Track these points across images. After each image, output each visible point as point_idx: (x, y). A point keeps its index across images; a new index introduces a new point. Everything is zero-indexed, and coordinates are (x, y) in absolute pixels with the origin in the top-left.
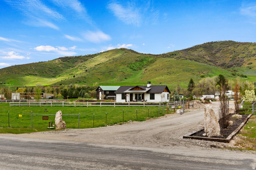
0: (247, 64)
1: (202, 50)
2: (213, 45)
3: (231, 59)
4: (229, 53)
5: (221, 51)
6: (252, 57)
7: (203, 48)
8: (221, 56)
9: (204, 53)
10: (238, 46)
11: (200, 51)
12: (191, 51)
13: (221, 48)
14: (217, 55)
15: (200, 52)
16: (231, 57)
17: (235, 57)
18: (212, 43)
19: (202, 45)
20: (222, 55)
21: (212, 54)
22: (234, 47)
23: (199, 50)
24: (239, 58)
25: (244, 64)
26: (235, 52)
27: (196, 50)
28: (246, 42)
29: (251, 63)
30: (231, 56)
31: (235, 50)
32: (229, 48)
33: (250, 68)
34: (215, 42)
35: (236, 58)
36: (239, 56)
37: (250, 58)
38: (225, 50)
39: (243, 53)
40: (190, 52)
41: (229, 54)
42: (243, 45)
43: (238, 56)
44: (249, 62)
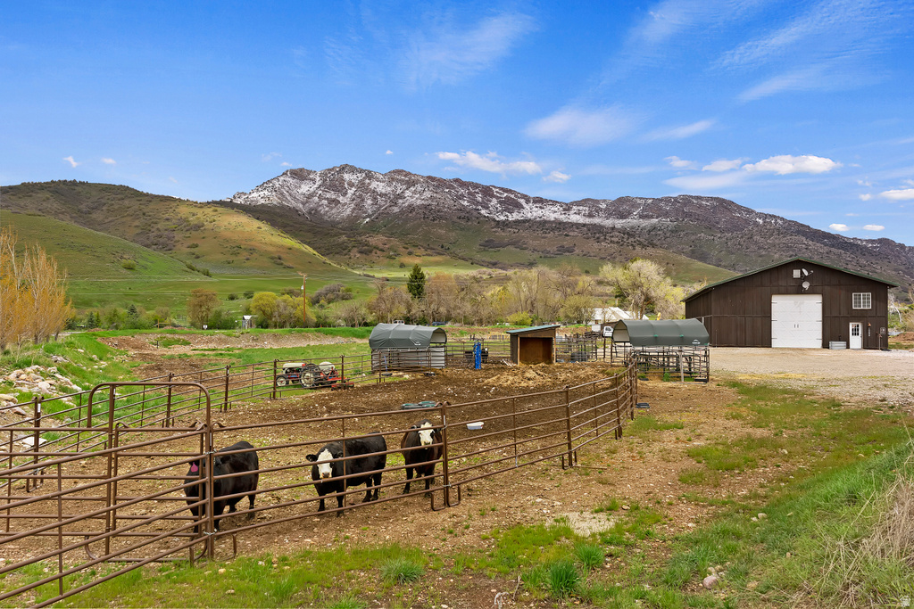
0: (185, 245)
1: (48, 199)
2: (78, 189)
3: (139, 231)
4: (128, 215)
5: (104, 208)
6: (193, 233)
7: (51, 192)
8: (106, 221)
9: (55, 205)
10: (150, 201)
11: (44, 200)
13: (103, 201)
14: (94, 216)
15: (44, 203)
16: (136, 226)
17: (149, 228)
18: (74, 183)
19: (47, 183)
20: (110, 219)
21: (79, 211)
22: (139, 203)
23: (39, 195)
24: (158, 229)
25: (179, 246)
26: (144, 214)
27: (31, 196)
28: (166, 195)
29: (197, 246)
30: (137, 223)
31: (145, 211)
32: (126, 202)
33: (198, 257)
34: (82, 183)
35: (152, 230)
36: (159, 226)
37: (189, 232)
38: (116, 207)
39: (167, 220)
40: (12, 197)
41: (129, 218)
42: (161, 201)
43: (156, 226)
44: (190, 242)
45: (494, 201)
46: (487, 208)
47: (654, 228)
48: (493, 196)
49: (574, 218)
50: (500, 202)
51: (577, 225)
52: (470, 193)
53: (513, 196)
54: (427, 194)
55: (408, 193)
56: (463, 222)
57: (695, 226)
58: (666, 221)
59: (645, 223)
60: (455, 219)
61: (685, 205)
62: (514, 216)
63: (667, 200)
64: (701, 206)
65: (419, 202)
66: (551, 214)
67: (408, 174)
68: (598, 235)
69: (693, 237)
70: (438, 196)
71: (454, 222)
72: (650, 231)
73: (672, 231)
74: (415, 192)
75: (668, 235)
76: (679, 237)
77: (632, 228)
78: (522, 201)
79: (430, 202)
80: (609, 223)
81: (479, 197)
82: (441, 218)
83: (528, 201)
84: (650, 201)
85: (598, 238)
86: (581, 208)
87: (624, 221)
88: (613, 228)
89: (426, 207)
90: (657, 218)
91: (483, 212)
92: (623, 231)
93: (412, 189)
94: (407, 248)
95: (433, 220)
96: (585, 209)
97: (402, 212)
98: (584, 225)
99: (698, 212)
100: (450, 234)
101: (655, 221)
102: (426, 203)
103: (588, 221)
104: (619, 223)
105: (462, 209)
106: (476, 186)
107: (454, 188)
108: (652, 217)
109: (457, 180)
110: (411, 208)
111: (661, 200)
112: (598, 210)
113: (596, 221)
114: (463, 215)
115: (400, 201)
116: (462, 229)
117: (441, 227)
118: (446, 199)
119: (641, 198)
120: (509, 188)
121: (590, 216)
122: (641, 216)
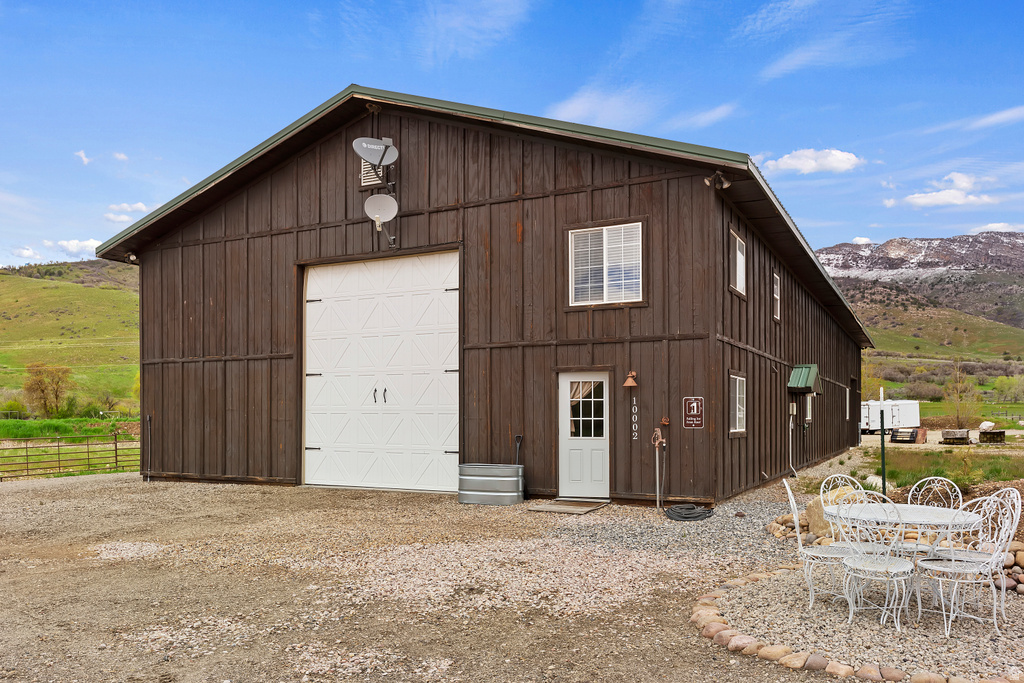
12: (111, 268)
47: (940, 280)
57: (1003, 274)
58: (959, 270)
59: (926, 273)
61: (990, 245)
63: (962, 240)
64: (1014, 246)
68: (852, 292)
69: (1000, 291)
72: (933, 285)
73: (968, 284)
75: (961, 289)
76: (978, 291)
77: (907, 281)
80: (871, 275)
84: (937, 242)
85: (853, 296)
86: (831, 256)
87: (896, 271)
88: (875, 282)
90: (945, 265)
92: (893, 286)
99: (1010, 255)
101: (941, 270)
104: (887, 275)
108: (937, 264)
111: (953, 241)
112: (857, 258)
113: (853, 273)
119: (922, 240)
121: (845, 266)
122: (921, 265)
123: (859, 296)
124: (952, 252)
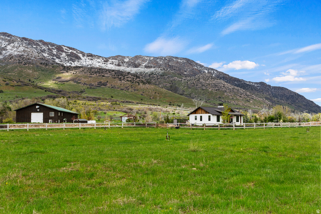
45: (64, 54)
46: (60, 58)
47: (152, 73)
48: (63, 51)
49: (110, 66)
50: (68, 55)
51: (110, 71)
52: (49, 49)
53: (75, 52)
54: (21, 48)
55: (9, 47)
56: (43, 66)
57: (173, 73)
58: (159, 70)
59: (148, 70)
60: (38, 64)
61: (170, 61)
62: (76, 64)
63: (161, 58)
64: (178, 62)
65: (16, 53)
66: (97, 63)
67: (9, 36)
68: (120, 77)
69: (171, 79)
70: (28, 50)
71: (37, 66)
72: (150, 75)
73: (161, 75)
74: (13, 47)
75: (159, 77)
76: (164, 79)
77: (141, 73)
78: (80, 55)
79: (23, 53)
80: (128, 69)
81: (55, 52)
82: (30, 63)
83: (84, 55)
84: (152, 58)
85: (120, 78)
86: (114, 61)
87: (137, 69)
88: (129, 73)
89: (20, 56)
90: (154, 68)
91: (57, 61)
92: (136, 75)
93: (12, 45)
94: (5, 81)
95: (25, 64)
96: (116, 62)
97: (5, 58)
98: (113, 71)
99: (176, 65)
100: (35, 73)
101: (153, 69)
102: (20, 54)
103: (117, 68)
104: (133, 70)
105: (43, 58)
106: (53, 45)
107: (39, 45)
108: (151, 67)
109: (41, 41)
110: (11, 57)
111: (158, 58)
112: (123, 62)
113: (122, 68)
114: (43, 62)
115: (4, 52)
116: (42, 70)
117: (29, 69)
118: (33, 52)
119: (147, 57)
120: (73, 47)
121: (119, 65)
122: (146, 67)
123: (122, 78)
124: (157, 63)
